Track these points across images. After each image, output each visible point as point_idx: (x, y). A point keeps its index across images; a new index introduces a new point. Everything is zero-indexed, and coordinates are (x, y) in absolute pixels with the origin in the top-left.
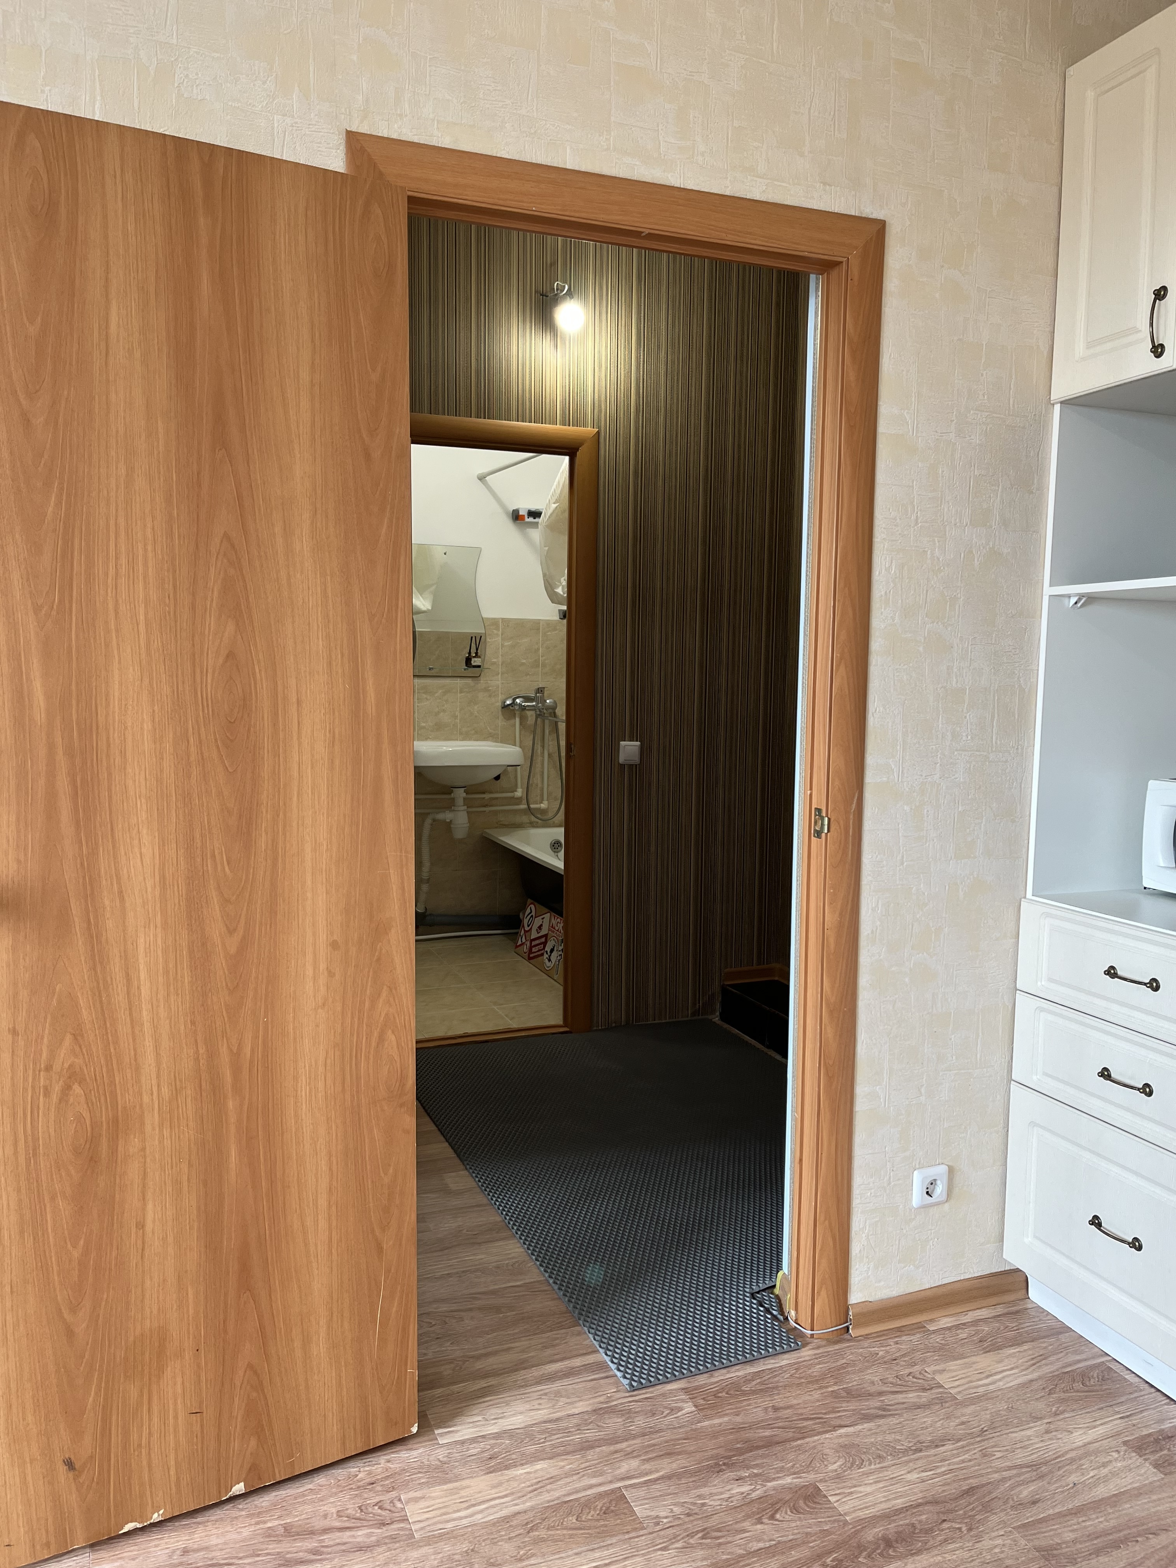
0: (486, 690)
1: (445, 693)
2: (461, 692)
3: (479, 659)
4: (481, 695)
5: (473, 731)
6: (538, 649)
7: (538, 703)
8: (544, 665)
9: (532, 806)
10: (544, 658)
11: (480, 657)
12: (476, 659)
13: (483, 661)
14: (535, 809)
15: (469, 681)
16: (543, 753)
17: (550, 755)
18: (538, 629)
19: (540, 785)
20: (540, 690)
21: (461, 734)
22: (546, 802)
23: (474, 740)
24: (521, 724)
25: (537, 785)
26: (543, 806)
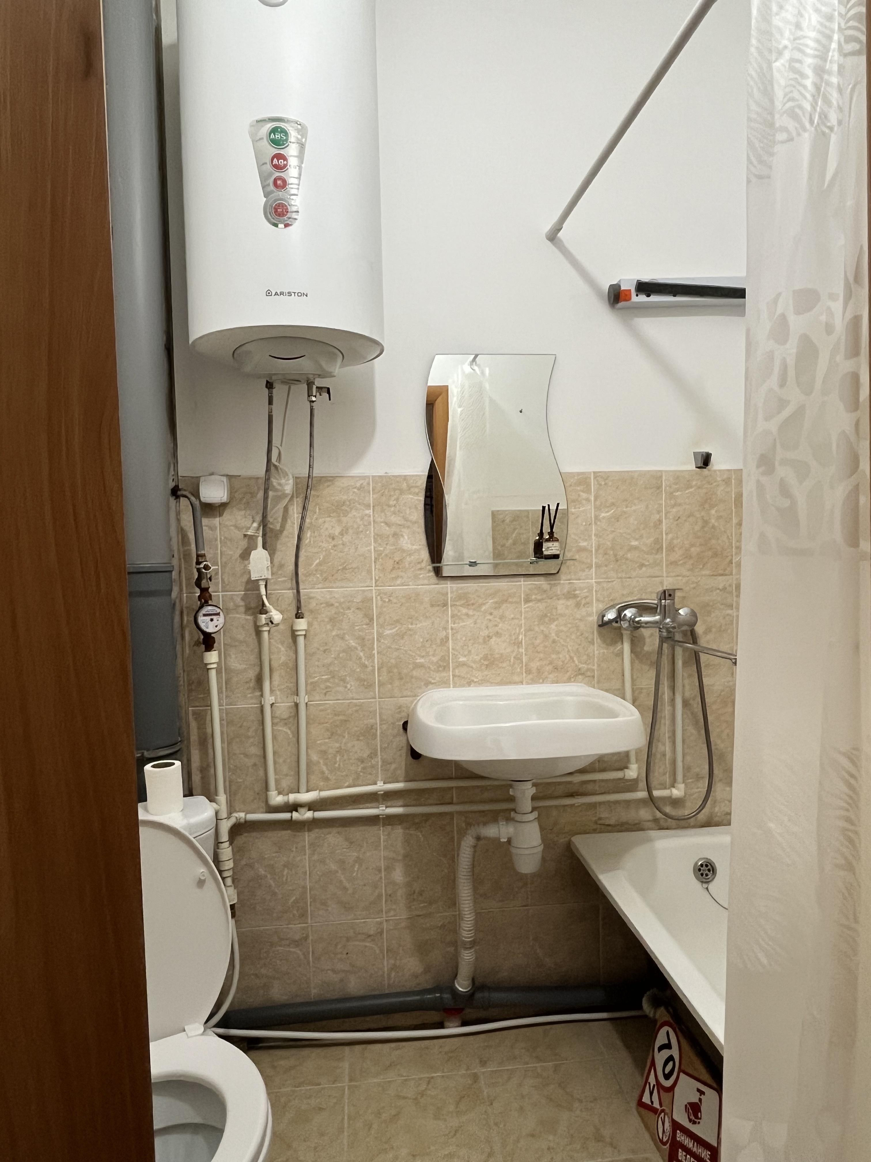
0: (570, 595)
1: (498, 605)
2: (527, 600)
3: (556, 544)
4: (561, 605)
5: (550, 667)
6: (660, 521)
7: (665, 618)
8: (671, 548)
9: (656, 793)
10: (670, 536)
11: (557, 540)
12: (550, 544)
13: (564, 548)
14: (663, 799)
15: (541, 582)
16: (673, 701)
17: (686, 704)
18: (659, 487)
19: (669, 755)
20: (667, 594)
21: (529, 672)
22: (682, 786)
23: (553, 682)
24: (632, 651)
25: (664, 755)
26: (676, 792)
